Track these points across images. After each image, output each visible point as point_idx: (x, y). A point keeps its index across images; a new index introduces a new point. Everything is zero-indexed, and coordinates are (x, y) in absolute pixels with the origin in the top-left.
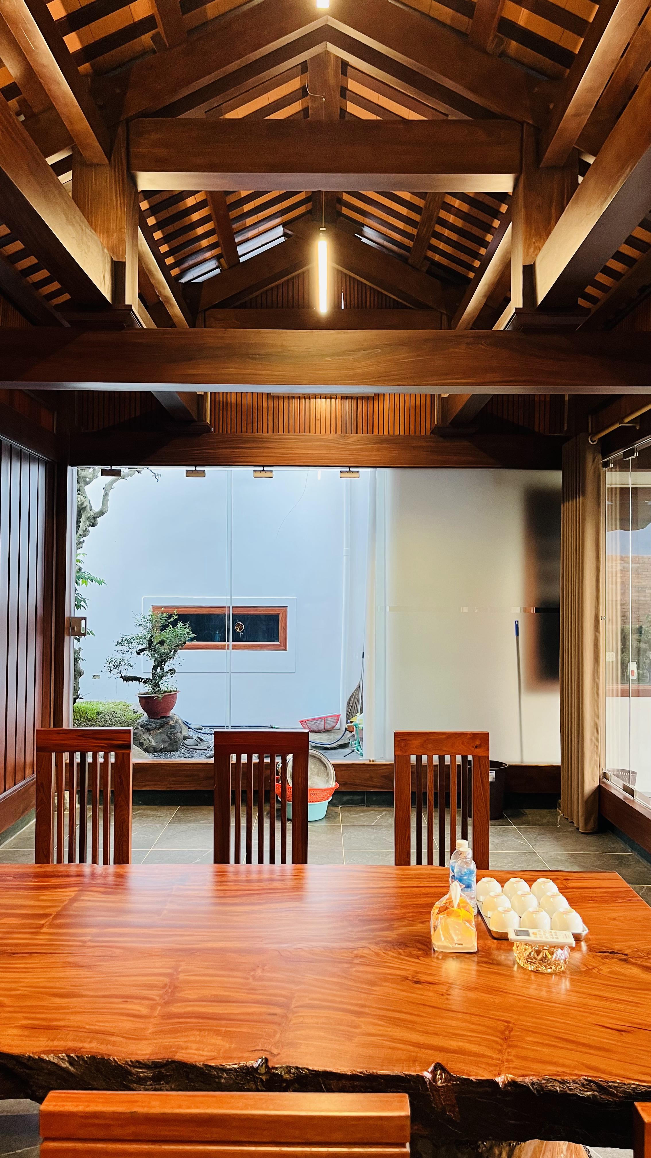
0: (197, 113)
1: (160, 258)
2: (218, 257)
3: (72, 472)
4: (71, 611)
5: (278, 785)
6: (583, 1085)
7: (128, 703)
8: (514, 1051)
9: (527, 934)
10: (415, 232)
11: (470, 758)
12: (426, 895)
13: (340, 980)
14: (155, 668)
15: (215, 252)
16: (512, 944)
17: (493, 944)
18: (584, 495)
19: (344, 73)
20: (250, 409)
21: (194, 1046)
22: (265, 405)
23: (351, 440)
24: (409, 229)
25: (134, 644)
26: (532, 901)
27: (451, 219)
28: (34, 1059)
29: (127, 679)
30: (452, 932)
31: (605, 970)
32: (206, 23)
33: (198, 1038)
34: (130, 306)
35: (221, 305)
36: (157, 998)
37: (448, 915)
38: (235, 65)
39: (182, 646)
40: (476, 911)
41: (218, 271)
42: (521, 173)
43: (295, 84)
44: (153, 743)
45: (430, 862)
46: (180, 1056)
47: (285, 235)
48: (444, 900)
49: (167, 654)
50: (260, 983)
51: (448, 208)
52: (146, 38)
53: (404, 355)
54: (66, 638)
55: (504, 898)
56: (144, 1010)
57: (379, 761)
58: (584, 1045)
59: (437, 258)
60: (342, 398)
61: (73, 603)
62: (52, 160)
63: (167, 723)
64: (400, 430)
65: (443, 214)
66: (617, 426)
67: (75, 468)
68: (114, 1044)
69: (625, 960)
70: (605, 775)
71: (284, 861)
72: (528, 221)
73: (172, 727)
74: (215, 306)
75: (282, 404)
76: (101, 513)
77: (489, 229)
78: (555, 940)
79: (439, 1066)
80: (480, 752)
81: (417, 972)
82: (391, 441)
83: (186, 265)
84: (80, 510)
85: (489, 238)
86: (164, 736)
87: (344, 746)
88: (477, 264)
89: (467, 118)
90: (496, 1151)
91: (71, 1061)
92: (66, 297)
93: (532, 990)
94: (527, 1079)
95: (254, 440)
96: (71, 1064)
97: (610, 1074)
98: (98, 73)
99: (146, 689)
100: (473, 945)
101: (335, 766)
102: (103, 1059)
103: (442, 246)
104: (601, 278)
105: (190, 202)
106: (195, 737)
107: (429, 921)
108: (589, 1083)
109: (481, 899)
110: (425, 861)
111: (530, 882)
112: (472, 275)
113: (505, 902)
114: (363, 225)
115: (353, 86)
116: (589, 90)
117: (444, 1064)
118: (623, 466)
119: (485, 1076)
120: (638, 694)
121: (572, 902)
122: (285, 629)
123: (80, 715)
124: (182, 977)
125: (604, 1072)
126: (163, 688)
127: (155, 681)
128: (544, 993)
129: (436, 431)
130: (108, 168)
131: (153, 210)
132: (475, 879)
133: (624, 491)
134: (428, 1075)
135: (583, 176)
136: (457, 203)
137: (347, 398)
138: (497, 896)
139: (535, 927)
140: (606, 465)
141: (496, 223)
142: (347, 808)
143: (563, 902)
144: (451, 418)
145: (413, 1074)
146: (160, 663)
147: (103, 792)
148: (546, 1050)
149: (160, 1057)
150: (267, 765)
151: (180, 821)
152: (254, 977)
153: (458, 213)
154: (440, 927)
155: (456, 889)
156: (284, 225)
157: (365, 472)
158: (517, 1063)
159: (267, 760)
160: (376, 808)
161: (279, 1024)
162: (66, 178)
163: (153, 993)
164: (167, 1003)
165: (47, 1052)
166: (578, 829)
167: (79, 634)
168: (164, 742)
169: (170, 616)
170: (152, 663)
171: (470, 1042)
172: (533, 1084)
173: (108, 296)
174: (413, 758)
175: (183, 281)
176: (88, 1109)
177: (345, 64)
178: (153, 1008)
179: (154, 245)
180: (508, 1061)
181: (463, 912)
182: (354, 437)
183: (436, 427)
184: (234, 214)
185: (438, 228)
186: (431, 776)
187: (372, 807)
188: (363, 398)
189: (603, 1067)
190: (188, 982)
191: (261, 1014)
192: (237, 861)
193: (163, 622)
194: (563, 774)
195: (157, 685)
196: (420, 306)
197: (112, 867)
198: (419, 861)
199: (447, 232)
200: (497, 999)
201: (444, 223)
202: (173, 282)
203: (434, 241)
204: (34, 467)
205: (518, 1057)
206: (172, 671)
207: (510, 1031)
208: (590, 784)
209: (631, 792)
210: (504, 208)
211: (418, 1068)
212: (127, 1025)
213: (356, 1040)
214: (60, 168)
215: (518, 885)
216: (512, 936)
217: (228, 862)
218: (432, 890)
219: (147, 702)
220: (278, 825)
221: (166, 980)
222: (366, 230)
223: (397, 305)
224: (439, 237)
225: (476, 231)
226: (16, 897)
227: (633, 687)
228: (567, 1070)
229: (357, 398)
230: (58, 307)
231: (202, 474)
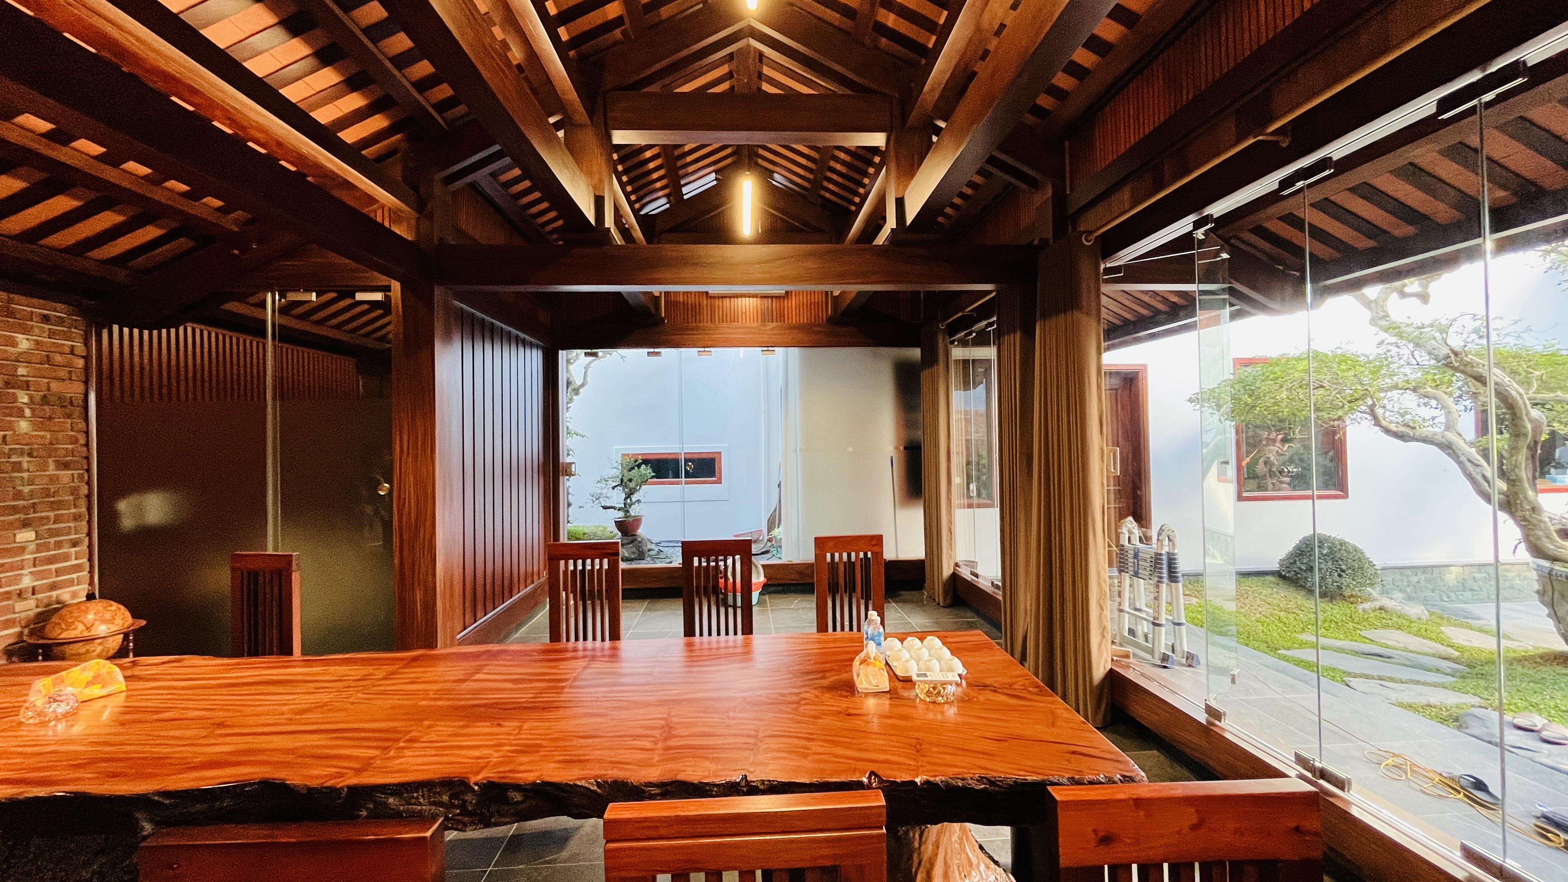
0: (654, 88)
1: (627, 195)
2: (667, 196)
3: (562, 354)
4: (564, 459)
5: (722, 581)
6: (978, 780)
7: (606, 525)
8: (925, 759)
9: (925, 675)
10: (812, 177)
11: (869, 555)
12: (848, 653)
13: (791, 716)
14: (626, 499)
15: (666, 191)
16: (915, 684)
17: (899, 685)
18: (937, 363)
19: (761, 61)
20: (694, 307)
21: (691, 769)
22: (705, 302)
23: (768, 327)
24: (808, 175)
25: (610, 482)
26: (925, 653)
27: (838, 167)
28: (571, 785)
29: (605, 508)
30: (871, 677)
31: (981, 698)
32: (662, 22)
33: (692, 763)
34: (609, 229)
35: (671, 231)
36: (658, 736)
37: (868, 665)
38: (685, 53)
39: (645, 482)
40: (884, 662)
41: (668, 206)
42: (892, 131)
43: (724, 70)
44: (626, 555)
45: (843, 629)
46: (681, 777)
47: (716, 179)
48: (862, 655)
49: (635, 489)
50: (734, 721)
51: (837, 159)
52: (617, 33)
53: (811, 264)
54: (561, 478)
55: (904, 651)
56: (648, 745)
57: (795, 561)
58: (974, 752)
59: (828, 195)
60: (761, 297)
61: (566, 452)
62: (552, 120)
63: (636, 540)
64: (804, 319)
65: (832, 164)
66: (960, 314)
67: (565, 352)
68: (630, 770)
69: (995, 691)
70: (957, 565)
71: (735, 634)
72: (898, 166)
73: (639, 542)
74: (666, 231)
75: (717, 302)
76: (582, 385)
77: (866, 174)
78: (946, 679)
79: (873, 773)
80: (876, 549)
81: (848, 708)
82: (799, 327)
83: (645, 201)
84: (569, 383)
85: (866, 181)
86: (634, 550)
87: (767, 552)
88: (857, 200)
89: (850, 92)
90: (911, 834)
91: (598, 785)
92: (561, 222)
93: (931, 716)
94: (937, 779)
95: (697, 328)
96: (598, 787)
97: (996, 771)
98: (582, 58)
99: (621, 514)
100: (885, 685)
101: (764, 566)
102: (623, 782)
103: (831, 186)
104: (948, 210)
105: (648, 154)
106: (657, 549)
107: (851, 671)
108: (981, 779)
109: (888, 653)
110: (847, 628)
111: (922, 639)
112: (853, 208)
113: (905, 655)
114: (773, 172)
115: (766, 70)
116: (943, 72)
117: (876, 771)
118: (964, 343)
119: (907, 778)
120: (979, 506)
121: (953, 653)
122: (720, 469)
123: (571, 536)
124: (675, 720)
125: (992, 770)
126: (632, 513)
127: (625, 509)
128: (939, 717)
129: (831, 320)
130: (591, 128)
131: (621, 161)
132: (883, 639)
133: (966, 362)
134: (865, 780)
135: (937, 136)
136: (842, 155)
137: (765, 297)
138: (900, 650)
139: (930, 670)
140: (952, 342)
141: (871, 170)
142: (773, 595)
143: (946, 652)
144: (840, 311)
145: (855, 779)
146: (628, 496)
147: (600, 591)
148: (948, 757)
149: (666, 778)
150: (713, 567)
151: (650, 610)
152: (729, 718)
153: (843, 163)
154: (861, 674)
155: (871, 648)
156: (716, 172)
157: (779, 351)
158: (929, 767)
159: (713, 564)
160: (794, 595)
161: (752, 750)
162: (561, 134)
163: (656, 733)
164: (665, 739)
165: (580, 779)
166: (939, 604)
167: (570, 474)
168: (633, 553)
169: (636, 461)
170: (624, 496)
171: (893, 754)
172: (942, 782)
173: (593, 221)
174: (828, 555)
175: (642, 213)
176: (641, 816)
177: (761, 55)
178: (655, 743)
179: (623, 185)
180: (922, 766)
181: (877, 663)
182: (771, 325)
183: (831, 317)
184: (679, 164)
185: (829, 174)
186: (842, 568)
187: (790, 595)
188: (776, 297)
189: (991, 767)
190: (679, 723)
191: (738, 743)
192: (701, 634)
193: (630, 466)
194: (927, 564)
195: (628, 511)
196: (817, 230)
197: (607, 643)
198: (835, 629)
199: (835, 177)
200: (909, 724)
201: (833, 170)
202: (636, 212)
203: (825, 184)
204: (534, 351)
205: (929, 763)
206: (639, 501)
207: (921, 745)
208: (947, 572)
209: (977, 576)
210: (877, 159)
211: (858, 775)
212: (640, 756)
213: (810, 758)
214: (557, 126)
215: (912, 641)
216: (915, 678)
217: (694, 635)
218: (851, 649)
219: (620, 525)
220: (722, 610)
221: (663, 722)
222: (776, 176)
223: (801, 231)
224: (830, 180)
225: (856, 176)
226: (540, 667)
227: (975, 501)
228: (966, 771)
229: (772, 297)
230: (554, 230)
231: (658, 354)
